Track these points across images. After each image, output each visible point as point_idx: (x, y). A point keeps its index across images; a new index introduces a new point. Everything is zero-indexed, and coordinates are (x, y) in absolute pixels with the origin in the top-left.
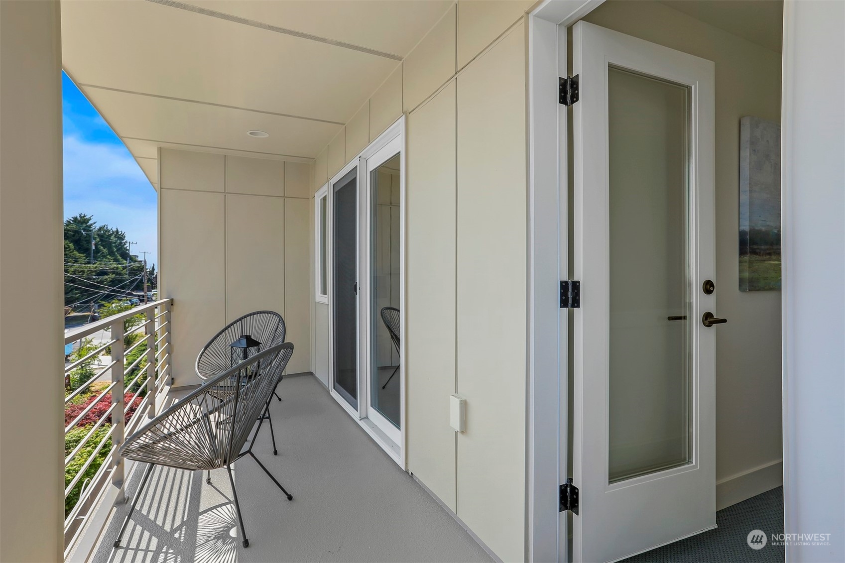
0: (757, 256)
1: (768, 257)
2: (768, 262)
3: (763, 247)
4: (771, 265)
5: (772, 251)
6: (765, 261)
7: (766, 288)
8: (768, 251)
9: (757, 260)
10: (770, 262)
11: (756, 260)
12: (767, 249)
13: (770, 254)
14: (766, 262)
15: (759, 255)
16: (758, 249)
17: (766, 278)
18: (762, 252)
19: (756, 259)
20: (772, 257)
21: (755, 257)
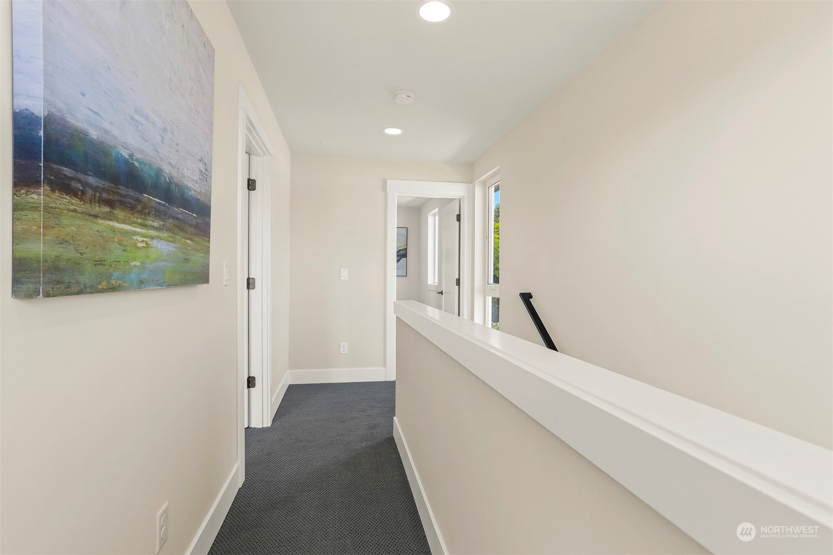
0: (75, 201)
1: (106, 209)
2: (107, 222)
3: (91, 180)
4: (113, 230)
5: (116, 198)
6: (96, 216)
7: (100, 287)
8: (105, 195)
9: (75, 211)
10: (111, 223)
11: (69, 210)
12: (104, 190)
13: (110, 204)
14: (100, 221)
15: (81, 199)
16: (79, 181)
17: (99, 263)
18: (90, 192)
19: (72, 207)
20: (115, 212)
21: (65, 201)
